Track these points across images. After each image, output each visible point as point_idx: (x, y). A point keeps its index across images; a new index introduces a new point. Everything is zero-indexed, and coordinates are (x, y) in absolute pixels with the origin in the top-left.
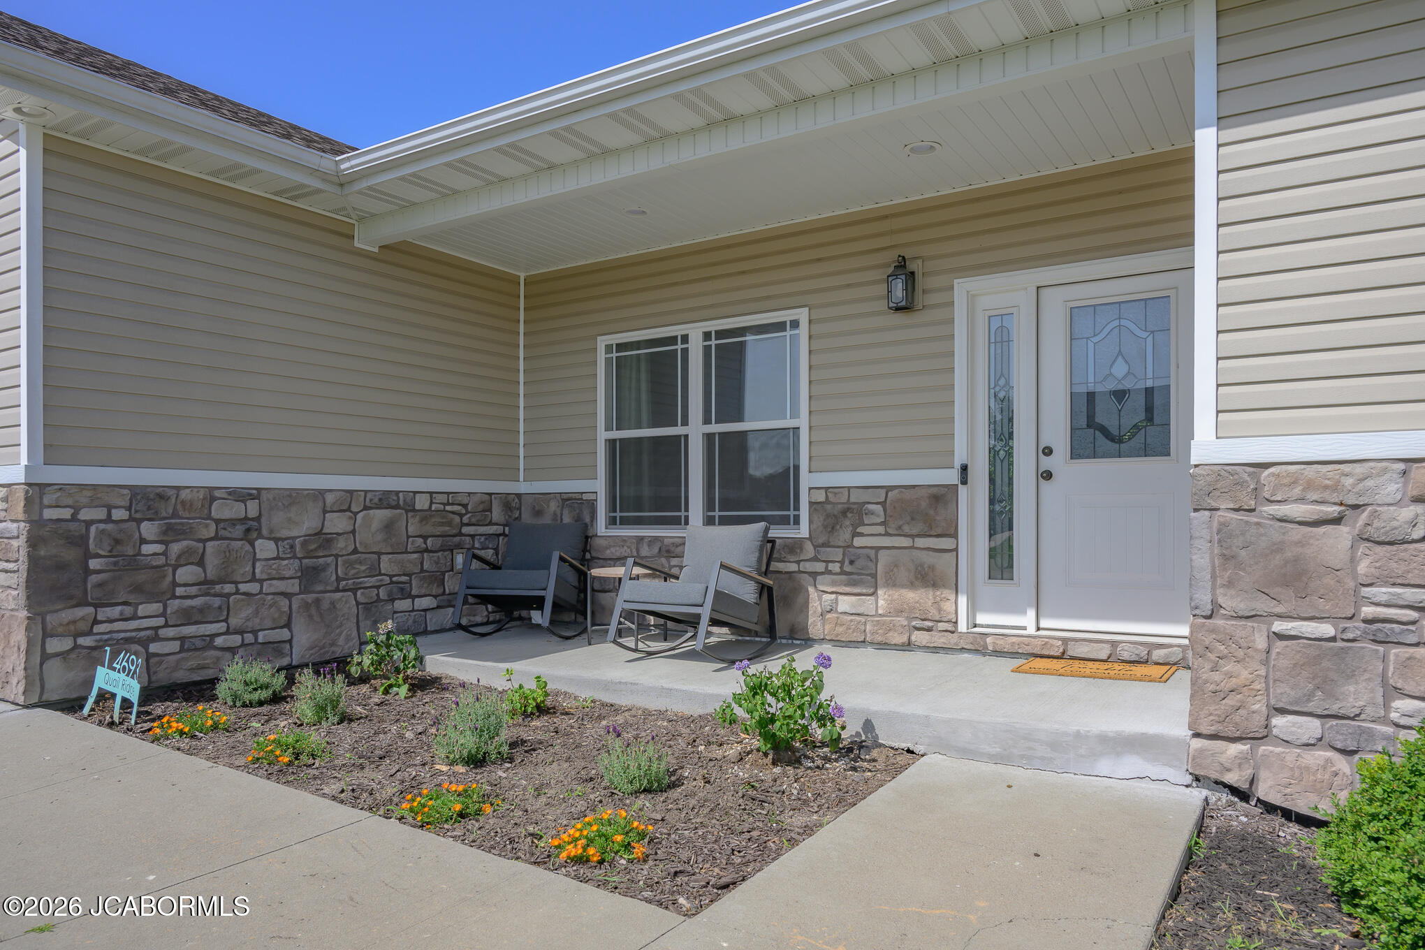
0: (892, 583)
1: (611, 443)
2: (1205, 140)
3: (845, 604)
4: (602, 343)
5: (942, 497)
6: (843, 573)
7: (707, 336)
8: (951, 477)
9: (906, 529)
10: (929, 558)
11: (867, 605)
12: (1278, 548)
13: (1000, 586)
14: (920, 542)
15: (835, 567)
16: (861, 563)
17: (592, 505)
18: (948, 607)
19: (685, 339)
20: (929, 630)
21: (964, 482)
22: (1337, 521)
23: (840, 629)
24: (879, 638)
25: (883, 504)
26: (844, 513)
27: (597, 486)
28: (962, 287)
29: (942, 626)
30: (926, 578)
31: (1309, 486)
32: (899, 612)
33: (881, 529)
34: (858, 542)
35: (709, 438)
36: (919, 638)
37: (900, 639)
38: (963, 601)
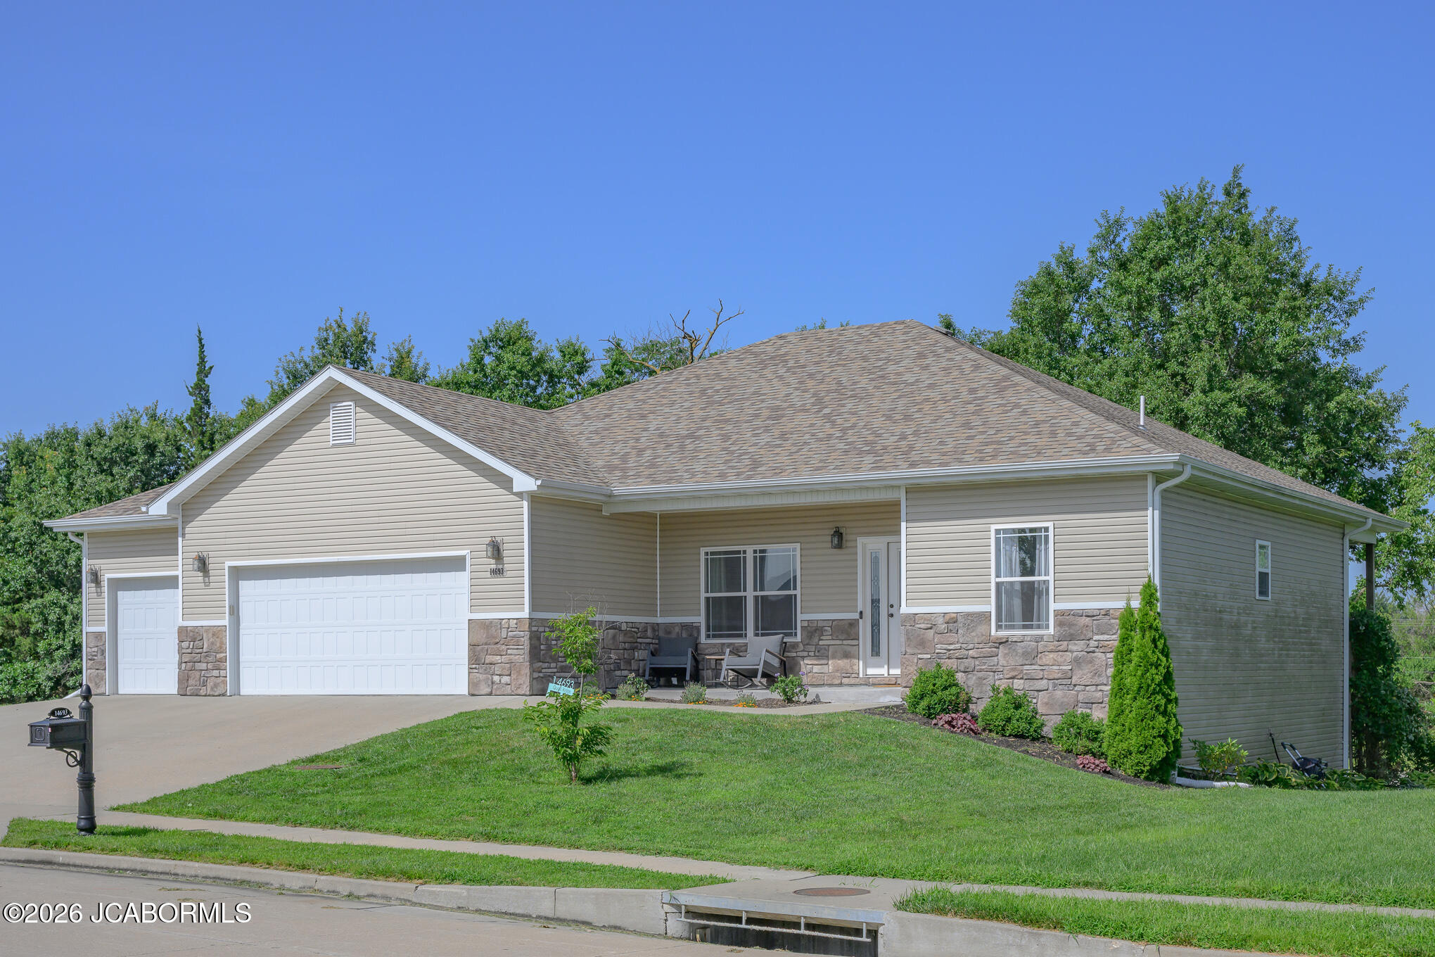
0: (834, 658)
1: (707, 599)
2: (903, 525)
3: (816, 669)
4: (703, 550)
5: (853, 624)
6: (815, 656)
7: (755, 552)
8: (856, 616)
9: (840, 637)
10: (849, 648)
11: (825, 669)
12: (919, 635)
13: (876, 659)
14: (845, 642)
15: (812, 654)
16: (822, 652)
17: (698, 629)
18: (855, 668)
19: (745, 552)
20: (849, 677)
21: (861, 618)
22: (931, 628)
23: (814, 680)
24: (829, 682)
25: (831, 627)
26: (815, 631)
27: (701, 620)
28: (861, 541)
29: (853, 675)
30: (846, 655)
31: (925, 620)
32: (837, 671)
33: (830, 637)
34: (821, 643)
35: (756, 598)
36: (845, 681)
37: (837, 682)
38: (861, 663)
